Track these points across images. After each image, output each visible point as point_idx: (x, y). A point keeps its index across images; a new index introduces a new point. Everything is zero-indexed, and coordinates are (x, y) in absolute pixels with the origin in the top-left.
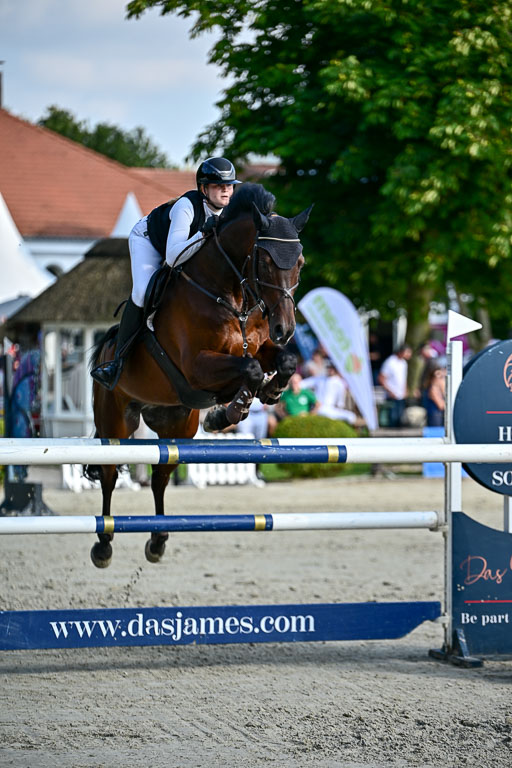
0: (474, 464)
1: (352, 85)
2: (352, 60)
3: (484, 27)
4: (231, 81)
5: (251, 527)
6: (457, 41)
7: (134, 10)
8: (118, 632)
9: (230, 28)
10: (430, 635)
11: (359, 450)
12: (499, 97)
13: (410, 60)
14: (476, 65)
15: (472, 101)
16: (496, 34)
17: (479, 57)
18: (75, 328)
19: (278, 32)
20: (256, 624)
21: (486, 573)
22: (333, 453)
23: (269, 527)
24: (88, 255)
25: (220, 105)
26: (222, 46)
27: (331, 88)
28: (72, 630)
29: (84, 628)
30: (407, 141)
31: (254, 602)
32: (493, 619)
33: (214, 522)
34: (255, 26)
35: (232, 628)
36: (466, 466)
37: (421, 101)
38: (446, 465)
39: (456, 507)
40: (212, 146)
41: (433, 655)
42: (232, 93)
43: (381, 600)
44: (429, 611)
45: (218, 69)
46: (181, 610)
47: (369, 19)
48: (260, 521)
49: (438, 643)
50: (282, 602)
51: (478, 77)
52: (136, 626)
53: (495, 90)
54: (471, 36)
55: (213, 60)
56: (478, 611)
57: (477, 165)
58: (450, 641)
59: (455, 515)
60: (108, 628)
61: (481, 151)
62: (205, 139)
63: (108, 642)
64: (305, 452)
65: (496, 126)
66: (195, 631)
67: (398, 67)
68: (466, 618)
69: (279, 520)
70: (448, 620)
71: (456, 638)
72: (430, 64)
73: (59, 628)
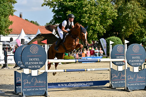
2: (70, 11)
3: (87, 7)
4: (54, 14)
5: (84, 71)
7: (42, 6)
8: (67, 86)
9: (54, 8)
10: (108, 85)
11: (102, 60)
12: (89, 16)
13: (77, 11)
14: (86, 12)
15: (86, 16)
16: (88, 8)
19: (60, 8)
20: (85, 84)
21: (115, 76)
22: (99, 60)
23: (87, 71)
25: (53, 17)
26: (53, 10)
28: (61, 85)
29: (63, 85)
30: (77, 21)
32: (116, 82)
33: (80, 70)
34: (57, 7)
35: (82, 84)
36: (113, 62)
37: (79, 16)
39: (111, 67)
40: (52, 22)
41: (108, 87)
42: (54, 16)
44: (108, 82)
45: (53, 13)
48: (86, 70)
51: (86, 13)
52: (69, 85)
53: (89, 15)
54: (85, 8)
55: (52, 12)
57: (86, 24)
59: (111, 68)
62: (51, 21)
64: (95, 60)
66: (77, 85)
67: (76, 12)
68: (113, 82)
69: (89, 70)
70: (110, 83)
71: (111, 85)
72: (80, 12)
73: (59, 85)
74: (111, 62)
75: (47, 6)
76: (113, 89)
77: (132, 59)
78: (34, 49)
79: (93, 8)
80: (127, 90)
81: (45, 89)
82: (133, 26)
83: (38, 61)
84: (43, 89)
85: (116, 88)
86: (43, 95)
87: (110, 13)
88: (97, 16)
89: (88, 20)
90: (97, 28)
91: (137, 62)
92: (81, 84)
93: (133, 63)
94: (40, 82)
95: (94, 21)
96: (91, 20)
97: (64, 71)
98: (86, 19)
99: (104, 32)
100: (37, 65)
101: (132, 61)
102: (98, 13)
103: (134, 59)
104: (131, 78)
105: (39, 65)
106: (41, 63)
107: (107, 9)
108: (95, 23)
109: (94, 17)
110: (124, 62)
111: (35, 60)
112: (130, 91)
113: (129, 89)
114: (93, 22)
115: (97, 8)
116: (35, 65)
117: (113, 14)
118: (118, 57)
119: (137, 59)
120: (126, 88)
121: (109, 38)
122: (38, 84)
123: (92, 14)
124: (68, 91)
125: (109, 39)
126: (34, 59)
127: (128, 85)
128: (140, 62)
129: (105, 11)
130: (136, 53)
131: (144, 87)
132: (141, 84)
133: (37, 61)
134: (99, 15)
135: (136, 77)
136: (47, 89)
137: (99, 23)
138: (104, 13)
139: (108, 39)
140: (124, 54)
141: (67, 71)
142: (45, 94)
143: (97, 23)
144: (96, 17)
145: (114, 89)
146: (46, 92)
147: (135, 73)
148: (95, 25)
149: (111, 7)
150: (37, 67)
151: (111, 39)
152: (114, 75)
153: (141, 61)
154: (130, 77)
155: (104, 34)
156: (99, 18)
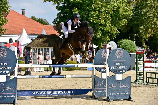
0: (97, 68)
1: (77, 12)
2: (77, 9)
3: (96, 4)
4: (59, 12)
5: (63, 77)
6: (92, 6)
7: (45, 2)
8: (43, 93)
9: (59, 4)
10: (90, 94)
11: (80, 66)
12: (98, 14)
13: (85, 9)
14: (95, 9)
15: (94, 14)
16: (98, 5)
17: (95, 8)
18: (35, 48)
19: (66, 5)
20: (64, 92)
22: (76, 66)
23: (66, 77)
24: (37, 37)
25: (57, 15)
26: (57, 7)
27: (74, 13)
28: (36, 93)
29: (37, 93)
31: (63, 89)
32: (100, 91)
34: (62, 4)
36: (96, 68)
37: (87, 15)
38: (93, 68)
39: (94, 74)
40: (56, 21)
41: (90, 97)
42: (59, 14)
43: (82, 88)
44: (90, 90)
46: (52, 90)
47: (79, 3)
48: (64, 76)
49: (91, 95)
50: (67, 89)
51: (95, 11)
52: (45, 92)
54: (94, 5)
55: (56, 9)
56: (97, 90)
57: (95, 24)
58: (93, 95)
59: (94, 76)
60: (41, 93)
61: (96, 22)
62: (55, 20)
63: (41, 95)
64: (72, 66)
65: (98, 18)
66: (54, 93)
67: (83, 10)
68: (95, 91)
69: (67, 76)
70: (93, 92)
71: (94, 94)
72: (88, 9)
73: (34, 93)
74: (94, 68)
75: (50, 2)
76: (95, 98)
77: (114, 66)
78: (2, 52)
79: (103, 5)
80: (107, 100)
81: (13, 96)
82: (154, 26)
83: (7, 66)
84: (11, 96)
85: (99, 98)
86: (12, 104)
87: (123, 11)
88: (108, 14)
89: (97, 19)
90: (108, 29)
91: (120, 69)
92: (59, 92)
93: (115, 69)
94: (8, 88)
95: (104, 20)
96: (100, 19)
97: (40, 78)
98: (95, 18)
99: (117, 33)
100: (5, 70)
101: (114, 67)
102: (109, 11)
103: (117, 66)
104: (113, 86)
105: (8, 70)
106: (10, 68)
107: (121, 6)
108: (105, 23)
109: (104, 15)
110: (106, 68)
111: (4, 64)
112: (110, 101)
113: (110, 99)
114: (102, 22)
115: (108, 5)
116: (3, 70)
117: (128, 13)
118: (102, 63)
119: (120, 66)
120: (107, 98)
121: (121, 41)
122: (6, 91)
123: (102, 12)
124: (44, 99)
125: (121, 43)
126: (2, 64)
127: (110, 94)
128: (124, 69)
129: (117, 9)
130: (119, 59)
131: (128, 97)
132: (125, 94)
133: (5, 66)
134: (111, 13)
135: (119, 86)
136: (16, 97)
137: (110, 22)
138: (116, 11)
139: (119, 42)
140: (106, 59)
141: (42, 78)
142: (14, 102)
143: (107, 23)
144: (106, 15)
145: (97, 99)
146: (15, 99)
147: (117, 80)
148: (105, 26)
149: (125, 4)
150: (6, 72)
151: (122, 42)
152: (97, 83)
153: (125, 67)
154: (111, 85)
155: (117, 35)
156: (110, 17)
